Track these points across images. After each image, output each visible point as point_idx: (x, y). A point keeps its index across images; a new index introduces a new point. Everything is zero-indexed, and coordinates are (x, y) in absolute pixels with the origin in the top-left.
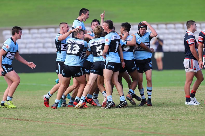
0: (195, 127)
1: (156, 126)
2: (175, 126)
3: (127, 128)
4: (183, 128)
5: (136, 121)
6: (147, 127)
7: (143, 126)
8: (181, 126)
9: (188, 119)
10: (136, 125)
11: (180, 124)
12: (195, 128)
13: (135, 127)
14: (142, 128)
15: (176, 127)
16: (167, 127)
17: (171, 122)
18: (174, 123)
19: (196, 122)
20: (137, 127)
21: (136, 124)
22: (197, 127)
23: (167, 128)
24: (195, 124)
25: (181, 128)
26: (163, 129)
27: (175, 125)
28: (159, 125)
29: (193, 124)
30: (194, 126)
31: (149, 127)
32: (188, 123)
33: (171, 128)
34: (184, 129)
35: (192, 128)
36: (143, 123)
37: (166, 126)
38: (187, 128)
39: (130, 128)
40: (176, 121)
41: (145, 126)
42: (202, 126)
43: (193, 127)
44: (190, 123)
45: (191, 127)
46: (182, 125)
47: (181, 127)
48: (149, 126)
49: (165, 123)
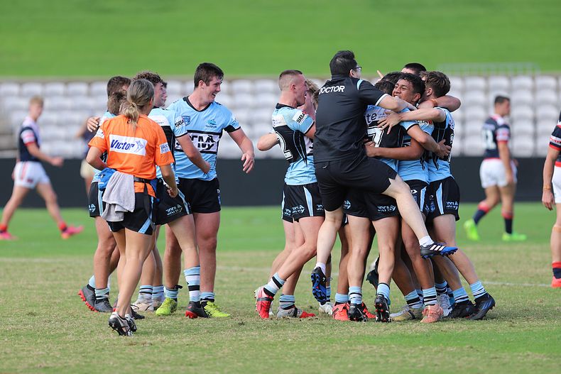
0: (191, 365)
1: (85, 362)
2: (139, 363)
3: (5, 367)
4: (158, 368)
5: (30, 348)
6: (60, 365)
7: (50, 363)
8: (153, 362)
9: (173, 342)
10: (30, 361)
11: (152, 358)
12: (190, 367)
13: (26, 366)
14: (45, 368)
15: (139, 366)
16: (115, 365)
17: (127, 351)
18: (135, 354)
19: (195, 351)
20: (32, 365)
21: (31, 357)
22: (196, 365)
23: (116, 368)
24: (192, 356)
25: (153, 369)
26: (104, 369)
27: (138, 360)
28: (95, 361)
29: (186, 356)
30: (189, 363)
31: (66, 365)
32: (171, 354)
33: (126, 368)
34: (162, 370)
35: (182, 368)
36: (48, 354)
37: (111, 363)
38: (168, 368)
39: (13, 367)
40: (140, 350)
41: (55, 362)
42: (211, 362)
43: (187, 365)
44: (178, 355)
45: (182, 365)
46: (155, 359)
47: (152, 364)
48: (65, 363)
49: (111, 355)
